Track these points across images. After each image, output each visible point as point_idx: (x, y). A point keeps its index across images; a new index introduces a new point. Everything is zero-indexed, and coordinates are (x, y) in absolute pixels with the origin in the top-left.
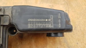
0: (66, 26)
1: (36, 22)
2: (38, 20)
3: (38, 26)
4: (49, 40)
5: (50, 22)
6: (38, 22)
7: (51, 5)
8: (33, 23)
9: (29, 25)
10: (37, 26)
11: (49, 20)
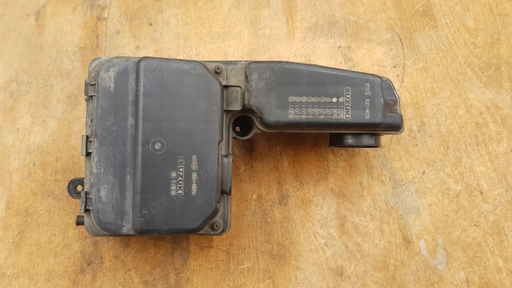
0: (384, 116)
1: (307, 103)
2: (313, 99)
3: (314, 115)
4: (337, 160)
5: (344, 105)
6: (313, 105)
7: (343, 44)
8: (300, 108)
9: (291, 111)
10: (310, 115)
11: (341, 100)
